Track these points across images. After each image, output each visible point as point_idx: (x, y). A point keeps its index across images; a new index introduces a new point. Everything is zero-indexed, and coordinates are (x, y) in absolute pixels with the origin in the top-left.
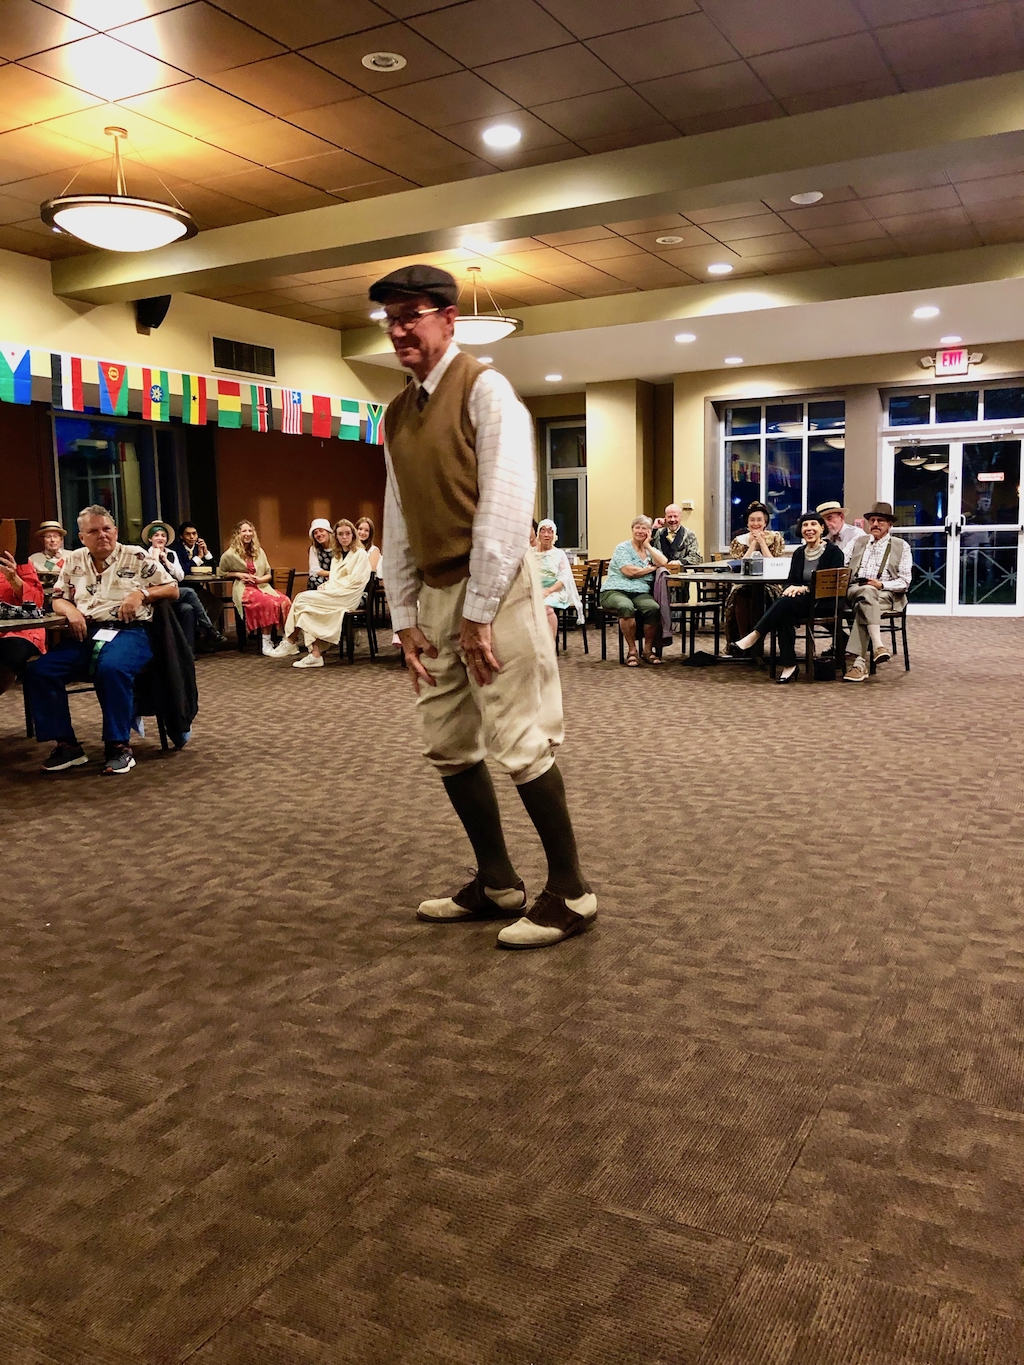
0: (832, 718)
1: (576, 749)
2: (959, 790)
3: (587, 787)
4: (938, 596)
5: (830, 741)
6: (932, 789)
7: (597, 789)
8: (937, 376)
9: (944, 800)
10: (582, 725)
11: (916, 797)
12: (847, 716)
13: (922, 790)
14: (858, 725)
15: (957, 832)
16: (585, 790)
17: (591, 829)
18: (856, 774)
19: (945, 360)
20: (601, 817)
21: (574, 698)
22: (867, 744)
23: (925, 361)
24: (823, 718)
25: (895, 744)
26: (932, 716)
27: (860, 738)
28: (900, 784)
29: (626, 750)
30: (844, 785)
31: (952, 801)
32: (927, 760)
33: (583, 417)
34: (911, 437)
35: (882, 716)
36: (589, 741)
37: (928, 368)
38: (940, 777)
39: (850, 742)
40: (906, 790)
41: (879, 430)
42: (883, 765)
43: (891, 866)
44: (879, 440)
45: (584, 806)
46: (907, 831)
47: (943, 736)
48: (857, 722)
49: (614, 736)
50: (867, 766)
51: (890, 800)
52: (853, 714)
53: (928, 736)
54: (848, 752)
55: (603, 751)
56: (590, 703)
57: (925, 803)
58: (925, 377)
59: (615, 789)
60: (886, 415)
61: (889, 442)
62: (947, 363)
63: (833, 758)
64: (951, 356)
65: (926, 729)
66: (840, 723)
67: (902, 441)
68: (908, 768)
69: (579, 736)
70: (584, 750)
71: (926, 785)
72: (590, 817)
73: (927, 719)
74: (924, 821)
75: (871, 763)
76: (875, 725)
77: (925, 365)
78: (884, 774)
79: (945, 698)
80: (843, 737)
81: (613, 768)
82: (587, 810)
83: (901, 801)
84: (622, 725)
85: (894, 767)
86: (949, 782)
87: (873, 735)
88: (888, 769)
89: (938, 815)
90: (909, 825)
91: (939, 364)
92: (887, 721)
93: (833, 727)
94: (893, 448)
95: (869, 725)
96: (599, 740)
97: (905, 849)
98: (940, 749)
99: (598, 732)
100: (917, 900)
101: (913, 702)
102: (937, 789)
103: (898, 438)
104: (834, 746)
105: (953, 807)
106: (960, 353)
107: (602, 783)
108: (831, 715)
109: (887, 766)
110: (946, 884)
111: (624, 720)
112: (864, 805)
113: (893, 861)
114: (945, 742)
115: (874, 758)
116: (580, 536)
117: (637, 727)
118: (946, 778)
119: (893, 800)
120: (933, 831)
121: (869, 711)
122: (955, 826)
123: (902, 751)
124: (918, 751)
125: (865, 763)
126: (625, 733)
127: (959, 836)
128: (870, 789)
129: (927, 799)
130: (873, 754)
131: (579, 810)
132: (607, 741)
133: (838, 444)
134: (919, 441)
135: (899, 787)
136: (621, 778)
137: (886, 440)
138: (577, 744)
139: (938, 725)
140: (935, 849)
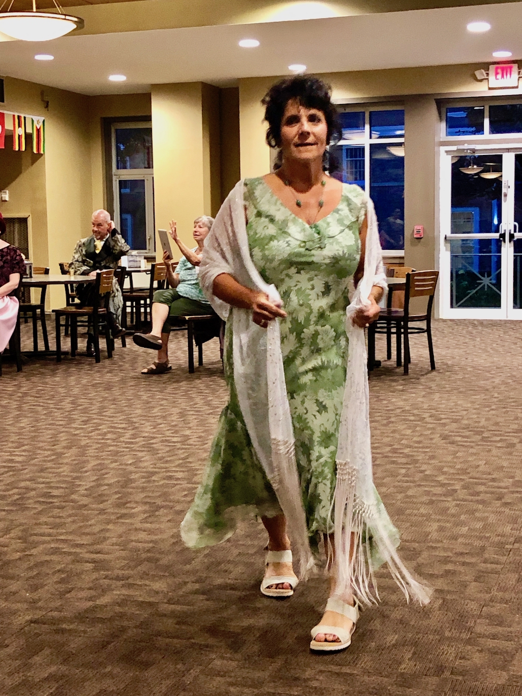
0: (393, 422)
1: (139, 460)
2: (513, 492)
3: (148, 500)
4: (494, 301)
5: (391, 445)
6: (486, 492)
7: (159, 502)
8: (490, 89)
9: (498, 503)
10: (146, 435)
11: (472, 501)
12: (408, 420)
13: (478, 494)
14: (418, 429)
15: (511, 535)
16: (146, 503)
17: (151, 545)
18: (416, 479)
19: (497, 74)
20: (162, 531)
21: (139, 406)
22: (427, 447)
23: (480, 74)
24: (385, 422)
25: (451, 448)
26: (488, 419)
27: (419, 442)
28: (457, 487)
29: (190, 460)
30: (402, 490)
31: (506, 504)
32: (482, 463)
33: (148, 118)
34: (466, 146)
35: (441, 419)
36: (152, 451)
37: (481, 81)
38: (493, 480)
39: (410, 447)
40: (462, 494)
41: (437, 140)
42: (440, 469)
43: (447, 572)
44: (436, 148)
45: (145, 521)
46: (462, 536)
47: (498, 438)
48: (416, 426)
49: (179, 445)
50: (424, 471)
51: (447, 504)
52: (412, 418)
53: (484, 439)
54: (408, 456)
55: (167, 462)
56: (156, 410)
57: (480, 506)
58: (479, 89)
59: (178, 502)
60: (443, 125)
61: (447, 152)
62: (499, 76)
63: (393, 462)
64: (503, 69)
65: (482, 432)
66: (401, 427)
67: (458, 150)
68: (464, 471)
69: (143, 446)
70: (147, 462)
71: (482, 488)
72: (150, 532)
73: (483, 422)
74: (479, 525)
75: (430, 467)
76: (433, 429)
77: (478, 78)
78: (441, 478)
79: (500, 401)
80: (403, 442)
81: (178, 479)
82: (148, 525)
83: (457, 505)
84: (188, 432)
85: (452, 471)
86: (502, 484)
87: (431, 439)
88: (444, 473)
89: (492, 518)
90: (464, 530)
91: (492, 78)
92: (444, 425)
93: (394, 432)
94: (450, 157)
95: (429, 429)
96: (163, 450)
97: (462, 554)
98: (495, 451)
99: (162, 441)
100: (473, 606)
101: (469, 405)
102: (492, 493)
103: (454, 148)
104: (394, 451)
105: (507, 510)
106: (511, 68)
107: (165, 495)
108: (392, 419)
109: (445, 469)
110: (500, 589)
111: (190, 428)
112: (422, 511)
113: (449, 567)
114: (499, 445)
115: (433, 462)
116: (148, 238)
117: (203, 435)
118: (500, 480)
119: (450, 504)
120: (487, 535)
121: (428, 414)
122: (508, 529)
123: (459, 454)
124: (475, 454)
125: (424, 467)
126: (190, 442)
127: (512, 539)
128: (428, 493)
129: (483, 502)
130: (433, 457)
131: (139, 525)
132: (172, 451)
133: (398, 152)
134: (474, 151)
135: (455, 491)
136: (184, 490)
137: (443, 149)
138: (140, 454)
139: (494, 428)
140: (490, 554)
